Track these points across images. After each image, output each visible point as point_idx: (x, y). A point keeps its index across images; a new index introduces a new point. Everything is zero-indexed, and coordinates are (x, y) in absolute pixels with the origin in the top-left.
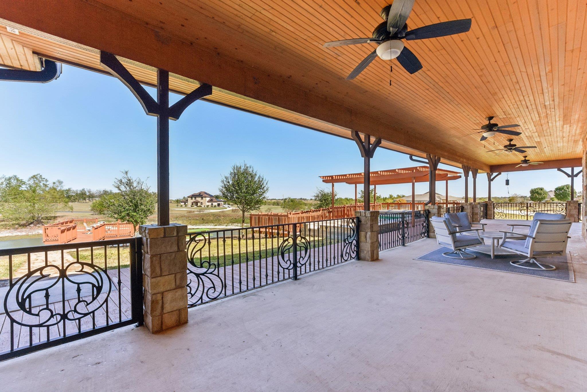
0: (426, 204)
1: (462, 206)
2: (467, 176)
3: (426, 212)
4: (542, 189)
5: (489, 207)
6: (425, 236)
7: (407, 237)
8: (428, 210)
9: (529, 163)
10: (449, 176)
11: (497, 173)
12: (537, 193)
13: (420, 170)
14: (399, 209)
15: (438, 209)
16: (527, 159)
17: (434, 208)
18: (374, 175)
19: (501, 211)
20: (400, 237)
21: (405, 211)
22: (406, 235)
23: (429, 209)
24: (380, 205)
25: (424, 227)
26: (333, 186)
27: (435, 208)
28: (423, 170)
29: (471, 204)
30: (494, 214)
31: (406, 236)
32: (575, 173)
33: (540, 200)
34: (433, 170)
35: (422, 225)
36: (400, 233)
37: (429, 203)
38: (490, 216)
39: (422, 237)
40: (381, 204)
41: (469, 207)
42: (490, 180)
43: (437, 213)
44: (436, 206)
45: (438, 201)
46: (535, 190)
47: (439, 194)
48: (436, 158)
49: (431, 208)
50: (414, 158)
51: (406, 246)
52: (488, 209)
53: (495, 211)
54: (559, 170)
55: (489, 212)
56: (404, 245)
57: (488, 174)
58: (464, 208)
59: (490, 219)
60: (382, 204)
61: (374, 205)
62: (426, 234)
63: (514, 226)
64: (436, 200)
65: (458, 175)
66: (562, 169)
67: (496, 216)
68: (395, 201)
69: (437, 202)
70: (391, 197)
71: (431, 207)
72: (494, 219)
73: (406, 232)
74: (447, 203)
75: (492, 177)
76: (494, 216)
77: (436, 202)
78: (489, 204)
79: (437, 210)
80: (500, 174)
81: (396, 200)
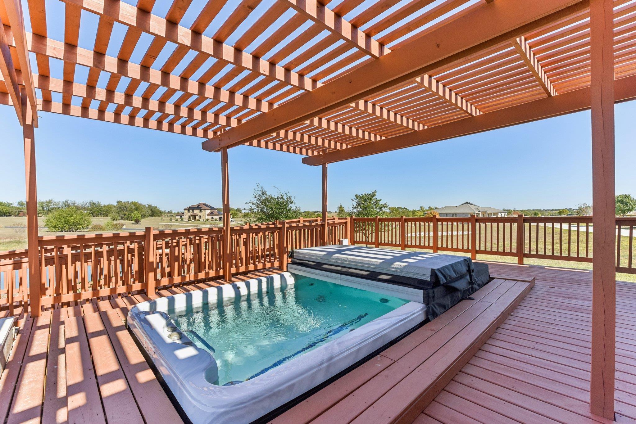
68: (425, 214)
70: (422, 208)
81: (427, 212)
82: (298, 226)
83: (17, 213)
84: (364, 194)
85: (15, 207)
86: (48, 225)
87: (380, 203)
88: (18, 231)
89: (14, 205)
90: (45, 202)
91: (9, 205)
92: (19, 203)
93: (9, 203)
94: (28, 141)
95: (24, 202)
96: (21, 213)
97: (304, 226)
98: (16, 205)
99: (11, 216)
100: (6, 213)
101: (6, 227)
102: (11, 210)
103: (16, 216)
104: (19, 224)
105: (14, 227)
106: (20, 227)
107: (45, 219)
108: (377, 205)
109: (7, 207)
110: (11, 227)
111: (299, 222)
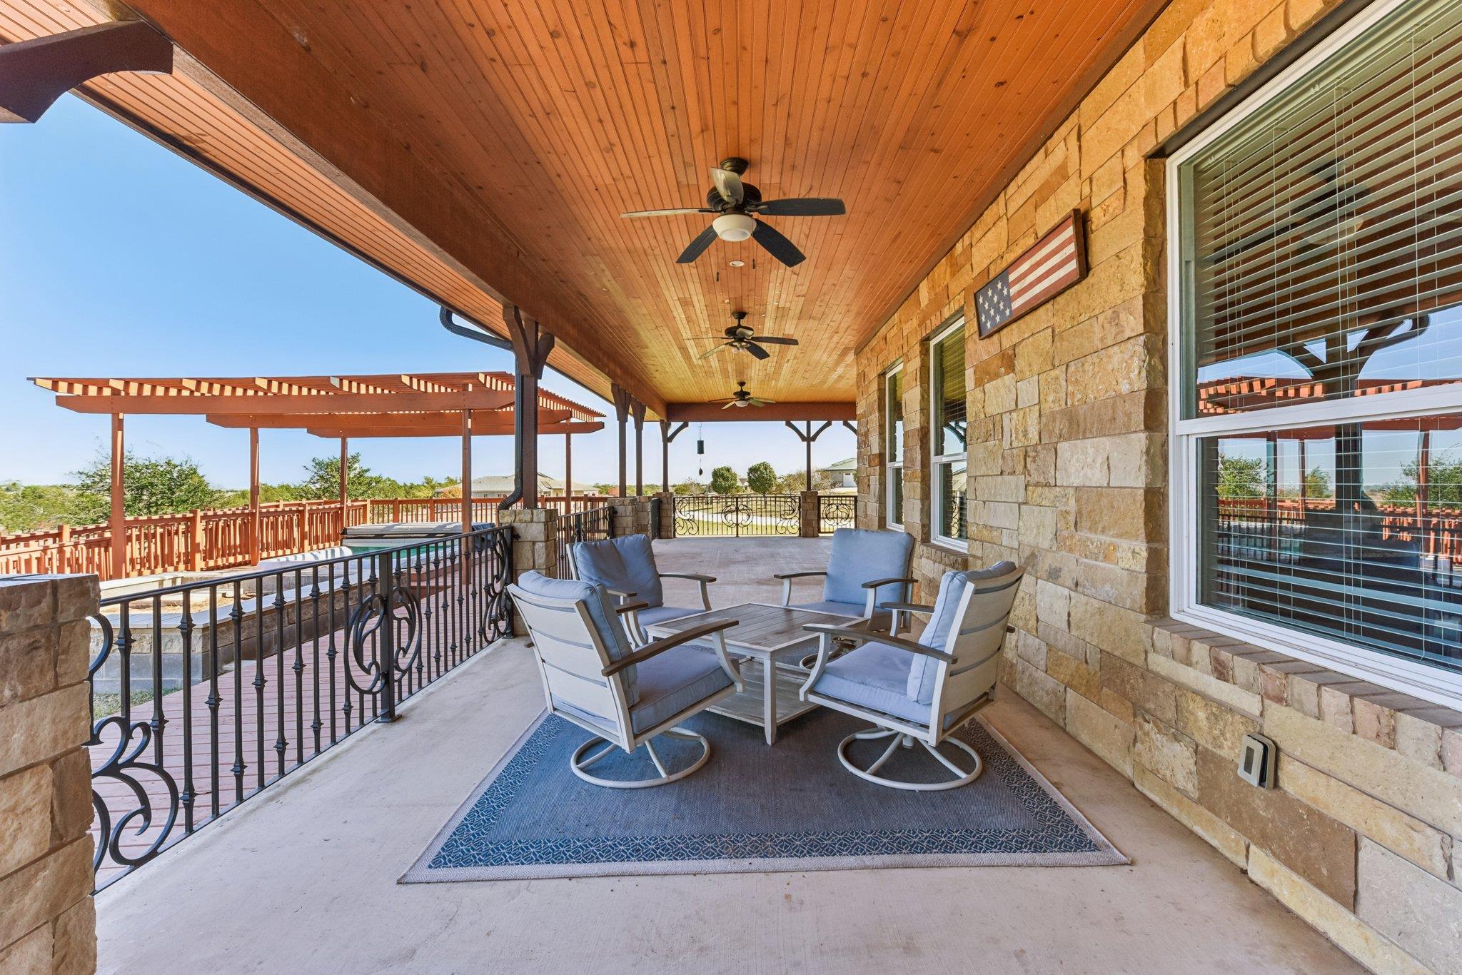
0: (505, 505)
1: (613, 508)
2: (623, 421)
3: (502, 535)
4: (728, 470)
5: (665, 506)
6: (501, 634)
7: (410, 668)
8: (512, 529)
9: (749, 399)
10: (573, 420)
11: (681, 423)
12: (722, 476)
13: (488, 385)
14: (432, 520)
15: (546, 523)
16: (745, 389)
17: (532, 521)
18: (314, 392)
19: (688, 517)
20: (365, 680)
21: (445, 525)
22: (403, 662)
23: (515, 525)
24: (365, 506)
25: (493, 598)
26: (118, 425)
27: (535, 519)
28: (499, 389)
29: (633, 501)
30: (675, 524)
31: (403, 667)
32: (812, 433)
33: (726, 490)
34: (528, 372)
35: (488, 593)
36: (367, 661)
37: (516, 497)
38: (667, 531)
39: (485, 644)
40: (368, 503)
41: (630, 508)
42: (667, 440)
43: (543, 539)
44: (540, 516)
45: (545, 493)
46: (719, 470)
47: (546, 477)
48: (540, 334)
49: (521, 521)
50: (457, 320)
51: (400, 717)
52: (663, 514)
53: (676, 517)
54: (789, 424)
55: (664, 521)
56: (391, 717)
57: (662, 422)
58: (615, 512)
59: (668, 538)
60: (373, 502)
61: (341, 509)
62: (502, 625)
63: (792, 579)
64: (538, 489)
65: (597, 419)
66: (793, 423)
67: (679, 531)
68: (438, 493)
69: (543, 496)
70: (428, 481)
71: (522, 516)
72: (675, 537)
73: (404, 645)
74: (567, 500)
75: (670, 433)
76: (675, 530)
77: (539, 495)
78: (664, 500)
79: (542, 526)
80: (685, 425)
81: (441, 490)
82: (276, 511)
84: (332, 458)
87: (367, 475)
97: (283, 511)
108: (362, 479)
111: (277, 506)
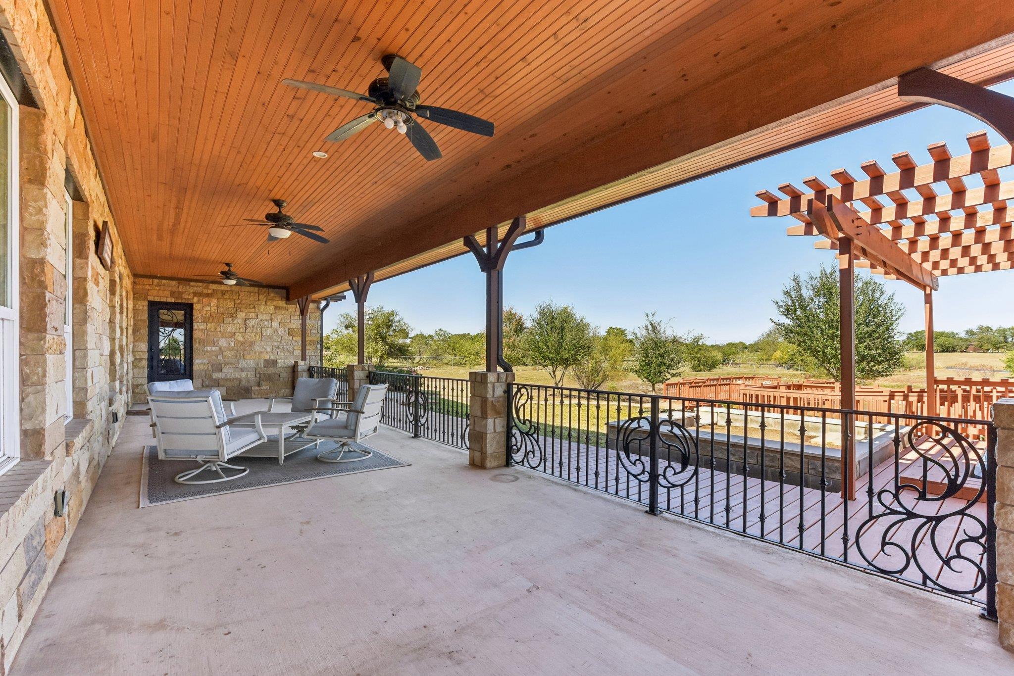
83: (964, 348)
85: (961, 339)
86: (1010, 367)
88: (961, 374)
89: (960, 336)
90: (1009, 329)
91: (953, 335)
92: (967, 332)
93: (953, 333)
94: (928, 305)
95: (975, 331)
96: (970, 347)
98: (963, 335)
99: (955, 351)
100: (949, 347)
101: (947, 368)
102: (956, 344)
103: (962, 352)
104: (962, 364)
105: (956, 368)
106: (963, 369)
107: (1005, 357)
109: (951, 339)
110: (951, 368)
